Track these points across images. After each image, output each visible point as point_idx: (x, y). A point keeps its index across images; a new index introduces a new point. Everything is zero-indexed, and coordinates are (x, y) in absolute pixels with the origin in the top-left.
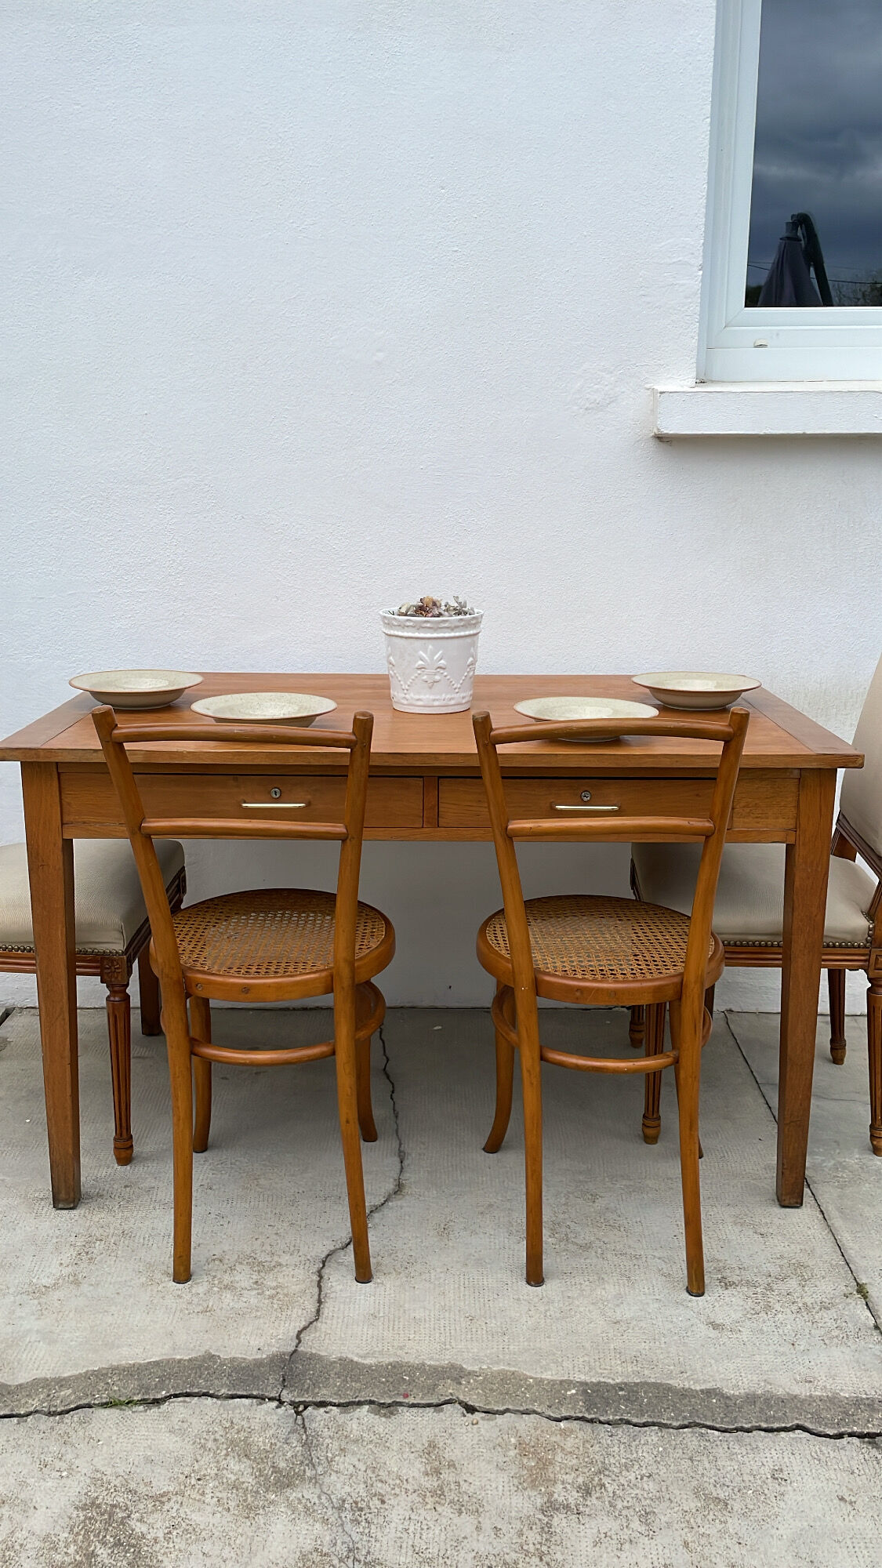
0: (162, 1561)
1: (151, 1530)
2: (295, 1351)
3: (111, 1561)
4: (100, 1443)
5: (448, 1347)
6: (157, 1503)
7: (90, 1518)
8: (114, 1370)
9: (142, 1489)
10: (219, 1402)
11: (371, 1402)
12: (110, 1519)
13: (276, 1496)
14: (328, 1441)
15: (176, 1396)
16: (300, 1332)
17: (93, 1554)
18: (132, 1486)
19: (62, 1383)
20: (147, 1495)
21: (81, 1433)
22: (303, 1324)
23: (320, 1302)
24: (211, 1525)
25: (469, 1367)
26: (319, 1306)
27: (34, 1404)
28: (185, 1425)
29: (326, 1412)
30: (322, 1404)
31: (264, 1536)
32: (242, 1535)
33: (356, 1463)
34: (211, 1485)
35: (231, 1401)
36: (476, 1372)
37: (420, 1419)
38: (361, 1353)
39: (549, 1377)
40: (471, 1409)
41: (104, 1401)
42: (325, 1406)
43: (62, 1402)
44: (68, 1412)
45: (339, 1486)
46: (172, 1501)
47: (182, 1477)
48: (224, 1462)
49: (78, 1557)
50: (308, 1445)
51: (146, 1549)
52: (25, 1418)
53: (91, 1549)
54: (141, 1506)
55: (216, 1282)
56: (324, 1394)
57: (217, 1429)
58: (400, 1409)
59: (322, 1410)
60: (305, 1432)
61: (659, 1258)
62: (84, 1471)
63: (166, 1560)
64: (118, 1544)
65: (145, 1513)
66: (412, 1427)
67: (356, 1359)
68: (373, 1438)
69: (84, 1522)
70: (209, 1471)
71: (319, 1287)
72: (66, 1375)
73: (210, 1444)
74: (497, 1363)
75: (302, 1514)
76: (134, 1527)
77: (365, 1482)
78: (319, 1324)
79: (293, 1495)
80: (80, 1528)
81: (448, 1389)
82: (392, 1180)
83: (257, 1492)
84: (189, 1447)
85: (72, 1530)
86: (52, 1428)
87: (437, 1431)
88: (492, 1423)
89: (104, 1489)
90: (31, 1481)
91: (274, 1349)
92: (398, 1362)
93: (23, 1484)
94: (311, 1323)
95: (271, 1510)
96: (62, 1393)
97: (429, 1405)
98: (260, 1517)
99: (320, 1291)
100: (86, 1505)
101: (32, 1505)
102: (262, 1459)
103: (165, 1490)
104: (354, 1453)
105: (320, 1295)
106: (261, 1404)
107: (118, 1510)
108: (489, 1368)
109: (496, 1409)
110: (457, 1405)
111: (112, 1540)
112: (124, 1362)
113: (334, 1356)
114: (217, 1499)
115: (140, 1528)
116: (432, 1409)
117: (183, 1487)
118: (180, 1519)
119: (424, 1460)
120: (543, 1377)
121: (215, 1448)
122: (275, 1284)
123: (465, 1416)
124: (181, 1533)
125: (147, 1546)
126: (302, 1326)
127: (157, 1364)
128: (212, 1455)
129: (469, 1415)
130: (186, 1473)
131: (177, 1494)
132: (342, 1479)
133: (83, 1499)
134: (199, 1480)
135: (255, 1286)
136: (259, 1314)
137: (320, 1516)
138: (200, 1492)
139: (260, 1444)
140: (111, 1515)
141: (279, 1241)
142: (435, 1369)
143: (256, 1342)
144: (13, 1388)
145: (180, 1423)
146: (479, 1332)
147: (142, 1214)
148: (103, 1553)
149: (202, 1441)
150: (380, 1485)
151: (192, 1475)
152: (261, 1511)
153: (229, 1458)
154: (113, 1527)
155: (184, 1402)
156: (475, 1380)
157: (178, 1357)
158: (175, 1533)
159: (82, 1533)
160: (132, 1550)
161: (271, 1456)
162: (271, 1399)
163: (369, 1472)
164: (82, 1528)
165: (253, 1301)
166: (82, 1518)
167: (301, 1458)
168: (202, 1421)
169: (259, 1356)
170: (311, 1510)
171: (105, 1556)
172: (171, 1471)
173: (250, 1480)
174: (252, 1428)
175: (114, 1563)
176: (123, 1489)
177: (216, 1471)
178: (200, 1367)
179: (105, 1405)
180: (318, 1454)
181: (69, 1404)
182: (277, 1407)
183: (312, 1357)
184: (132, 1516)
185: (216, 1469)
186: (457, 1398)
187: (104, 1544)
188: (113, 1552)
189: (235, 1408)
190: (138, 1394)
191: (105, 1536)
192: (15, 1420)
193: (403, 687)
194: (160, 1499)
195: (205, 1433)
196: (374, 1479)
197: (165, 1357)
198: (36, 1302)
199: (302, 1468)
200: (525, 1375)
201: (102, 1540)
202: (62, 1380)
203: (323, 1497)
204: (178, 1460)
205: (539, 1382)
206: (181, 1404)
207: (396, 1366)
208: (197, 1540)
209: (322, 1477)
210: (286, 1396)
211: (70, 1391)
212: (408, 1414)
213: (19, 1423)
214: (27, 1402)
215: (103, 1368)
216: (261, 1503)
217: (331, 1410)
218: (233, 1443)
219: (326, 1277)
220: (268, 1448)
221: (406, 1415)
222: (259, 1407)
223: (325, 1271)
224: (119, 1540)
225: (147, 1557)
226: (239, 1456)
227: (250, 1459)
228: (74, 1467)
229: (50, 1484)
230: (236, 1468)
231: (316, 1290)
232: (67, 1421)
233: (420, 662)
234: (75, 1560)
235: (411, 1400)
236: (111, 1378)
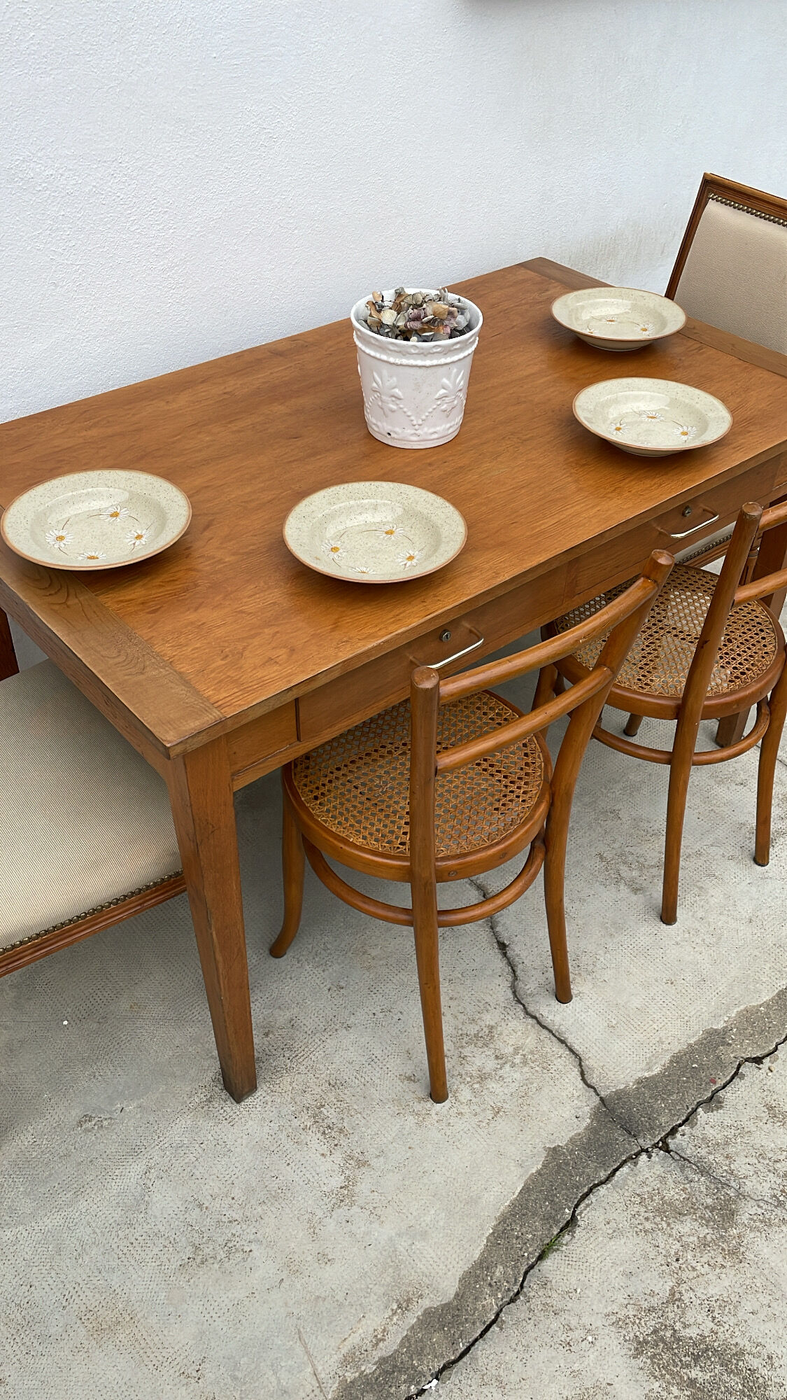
0: (737, 1343)
1: (700, 1327)
2: (601, 1099)
3: (709, 1374)
4: (579, 1291)
5: (686, 1018)
6: (677, 1303)
7: (654, 1356)
8: (503, 1220)
9: (655, 1301)
10: (609, 1185)
11: (699, 1104)
12: (667, 1345)
13: (736, 1229)
14: (711, 1157)
15: (577, 1206)
16: (583, 1079)
17: (692, 1382)
18: (645, 1305)
19: (483, 1266)
20: (663, 1303)
21: (555, 1295)
22: (576, 1071)
23: (563, 1042)
24: (729, 1288)
25: (720, 1026)
26: (567, 1046)
27: (490, 1303)
28: (613, 1224)
29: (683, 1135)
30: (673, 1131)
31: (767, 1266)
32: (754, 1277)
33: (747, 1160)
34: (689, 1257)
35: (616, 1178)
36: (727, 1027)
37: (739, 1092)
38: (643, 1065)
39: (767, 998)
40: (758, 1061)
41: (537, 1254)
42: (677, 1131)
43: (507, 1282)
44: (522, 1286)
45: (760, 1188)
46: (683, 1292)
47: (665, 1267)
48: (674, 1231)
49: (688, 1393)
50: (704, 1171)
51: (716, 1344)
52: (499, 1319)
53: (685, 1378)
54: (671, 1315)
55: (468, 1079)
56: (666, 1121)
57: (637, 1210)
58: (720, 1094)
59: (678, 1135)
60: (690, 1162)
61: (712, 846)
62: (599, 1324)
63: (738, 1340)
64: (696, 1358)
65: (680, 1318)
66: (743, 1102)
67: (647, 1075)
68: (733, 1131)
69: (653, 1363)
70: (673, 1247)
71: (544, 1027)
72: (477, 1255)
73: (648, 1225)
74: (728, 1010)
75: (765, 1228)
76: (688, 1335)
77: (769, 1171)
78: (585, 1063)
79: (744, 1218)
80: (658, 1370)
81: (731, 1055)
82: (467, 886)
83: (722, 1237)
84: (638, 1240)
85: (655, 1377)
86: (530, 1310)
87: (759, 1094)
88: (779, 1061)
89: (631, 1325)
90: (576, 1367)
91: (587, 1109)
92: (674, 1056)
93: (575, 1374)
94: (580, 1065)
95: (745, 1242)
96: (498, 1274)
97: (733, 1078)
98: (747, 1253)
99: (550, 1031)
100: (637, 1349)
101: (604, 1385)
102: (692, 1208)
103: (668, 1288)
104: (737, 1154)
105: (553, 1034)
106: (636, 1164)
107: (662, 1333)
108: (729, 1017)
109: (771, 1048)
110: (747, 1063)
111: (689, 1359)
112: (502, 1207)
113: (631, 1084)
114: (707, 1265)
115: (692, 1332)
116: (736, 1080)
117: (675, 1275)
118: (706, 1302)
119: (779, 1124)
120: (765, 1000)
121: (654, 1226)
122: (511, 1049)
123: (760, 1069)
124: (720, 1312)
125: (715, 1341)
126: (579, 1073)
127: (526, 1190)
128: (660, 1234)
129: (761, 1066)
130: (663, 1262)
131: (679, 1284)
132: (754, 1181)
133: (630, 1346)
134: (677, 1260)
135: (500, 1061)
136: (535, 1085)
137: (777, 1220)
138: (690, 1269)
139: (677, 1197)
140: (662, 1340)
141: (462, 1004)
142: (700, 1043)
143: (567, 1112)
144: (455, 1303)
145: (607, 1226)
146: (689, 991)
147: (319, 1054)
148: (695, 1373)
149: (640, 1227)
150: (778, 1165)
151: (669, 1260)
152: (742, 1249)
153: (672, 1226)
154: (676, 1348)
155: (588, 1205)
156: (733, 1034)
157: (534, 1171)
158: (717, 1316)
159: (664, 1372)
160: (710, 1353)
161: (694, 1200)
162: (638, 1154)
163: (762, 1161)
164: (659, 1369)
165: (517, 1076)
166: (649, 1361)
167: (713, 1186)
168: (619, 1211)
169: (585, 1124)
170: (767, 1220)
171: (700, 1374)
172: (652, 1269)
173: (707, 1231)
174: (656, 1188)
175: (712, 1374)
176: (643, 1313)
177: (679, 1244)
178: (559, 1166)
179: (541, 1258)
180: (718, 1173)
181: (516, 1280)
182: (650, 1157)
183: (620, 1095)
184: (676, 1328)
185: (676, 1242)
186: (742, 1058)
187: (688, 1366)
188: (701, 1367)
189: (625, 1180)
190: (551, 1226)
191: (681, 1361)
192: (495, 1328)
193: (415, 422)
194: (674, 1298)
195: (633, 1220)
196: (770, 1164)
197: (525, 1178)
198: (355, 1209)
199: (723, 1193)
200: (754, 1006)
201: (682, 1364)
202: (481, 1263)
203: (762, 1204)
204: (646, 1257)
205: (767, 1005)
206: (588, 1209)
207: (677, 1059)
208: (736, 1307)
209: (741, 1189)
210: (647, 1144)
211: (500, 1268)
212: (728, 1094)
213: (501, 1329)
214: (483, 1306)
215: (496, 1226)
216: (734, 1242)
217: (683, 1131)
218: (659, 1211)
219: (537, 1015)
220: (684, 1196)
221: (728, 1095)
222: (638, 1166)
223: (531, 1009)
224: (693, 1354)
225: (725, 1350)
226: (676, 1218)
227: (686, 1215)
228: (588, 1327)
229: (592, 1356)
230: (687, 1229)
231: (545, 1032)
232: (532, 1294)
233: (442, 391)
234: (688, 1396)
235: (720, 1083)
236: (512, 1230)
